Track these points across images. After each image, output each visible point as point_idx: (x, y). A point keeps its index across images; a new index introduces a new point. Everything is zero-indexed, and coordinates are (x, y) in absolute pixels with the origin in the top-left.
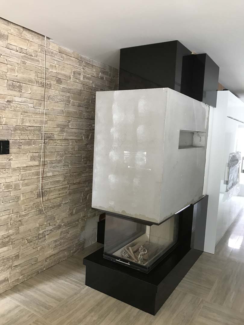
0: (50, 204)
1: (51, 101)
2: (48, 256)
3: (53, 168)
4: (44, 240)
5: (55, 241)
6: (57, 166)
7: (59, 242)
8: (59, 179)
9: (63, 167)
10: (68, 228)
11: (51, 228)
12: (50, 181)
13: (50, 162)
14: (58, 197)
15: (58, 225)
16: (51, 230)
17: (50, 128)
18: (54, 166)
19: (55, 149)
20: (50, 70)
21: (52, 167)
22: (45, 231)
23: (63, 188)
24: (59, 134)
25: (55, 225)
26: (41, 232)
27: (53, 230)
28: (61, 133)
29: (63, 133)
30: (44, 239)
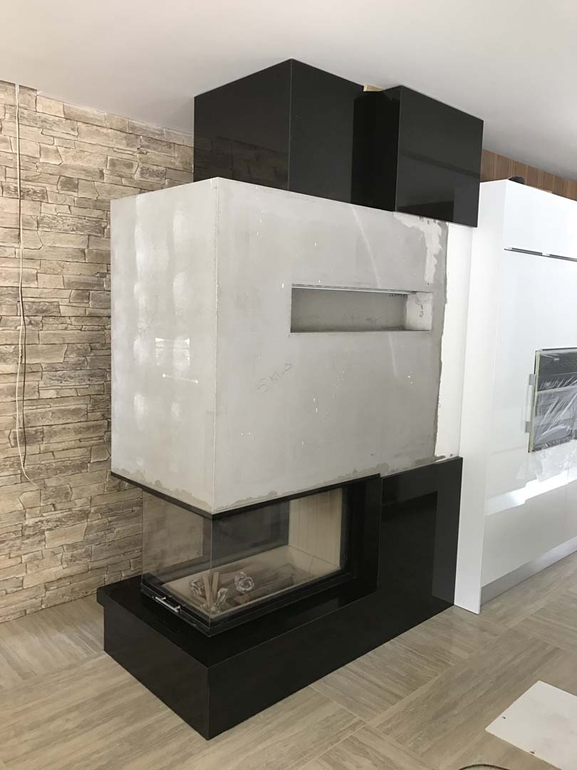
0: (54, 461)
1: (47, 230)
2: (53, 578)
3: (58, 380)
4: (40, 541)
5: (73, 546)
6: (70, 377)
7: (84, 550)
8: (77, 406)
9: (89, 380)
10: (109, 519)
11: (59, 515)
12: (51, 409)
13: (48, 367)
14: (76, 446)
15: (80, 511)
16: (59, 520)
17: (45, 291)
18: (60, 376)
19: (63, 338)
20: (41, 160)
21: (54, 378)
22: (42, 522)
23: (88, 428)
24: (74, 304)
25: (70, 509)
26: (30, 522)
27: (63, 520)
28: (79, 301)
29: (86, 301)
30: (37, 538)
